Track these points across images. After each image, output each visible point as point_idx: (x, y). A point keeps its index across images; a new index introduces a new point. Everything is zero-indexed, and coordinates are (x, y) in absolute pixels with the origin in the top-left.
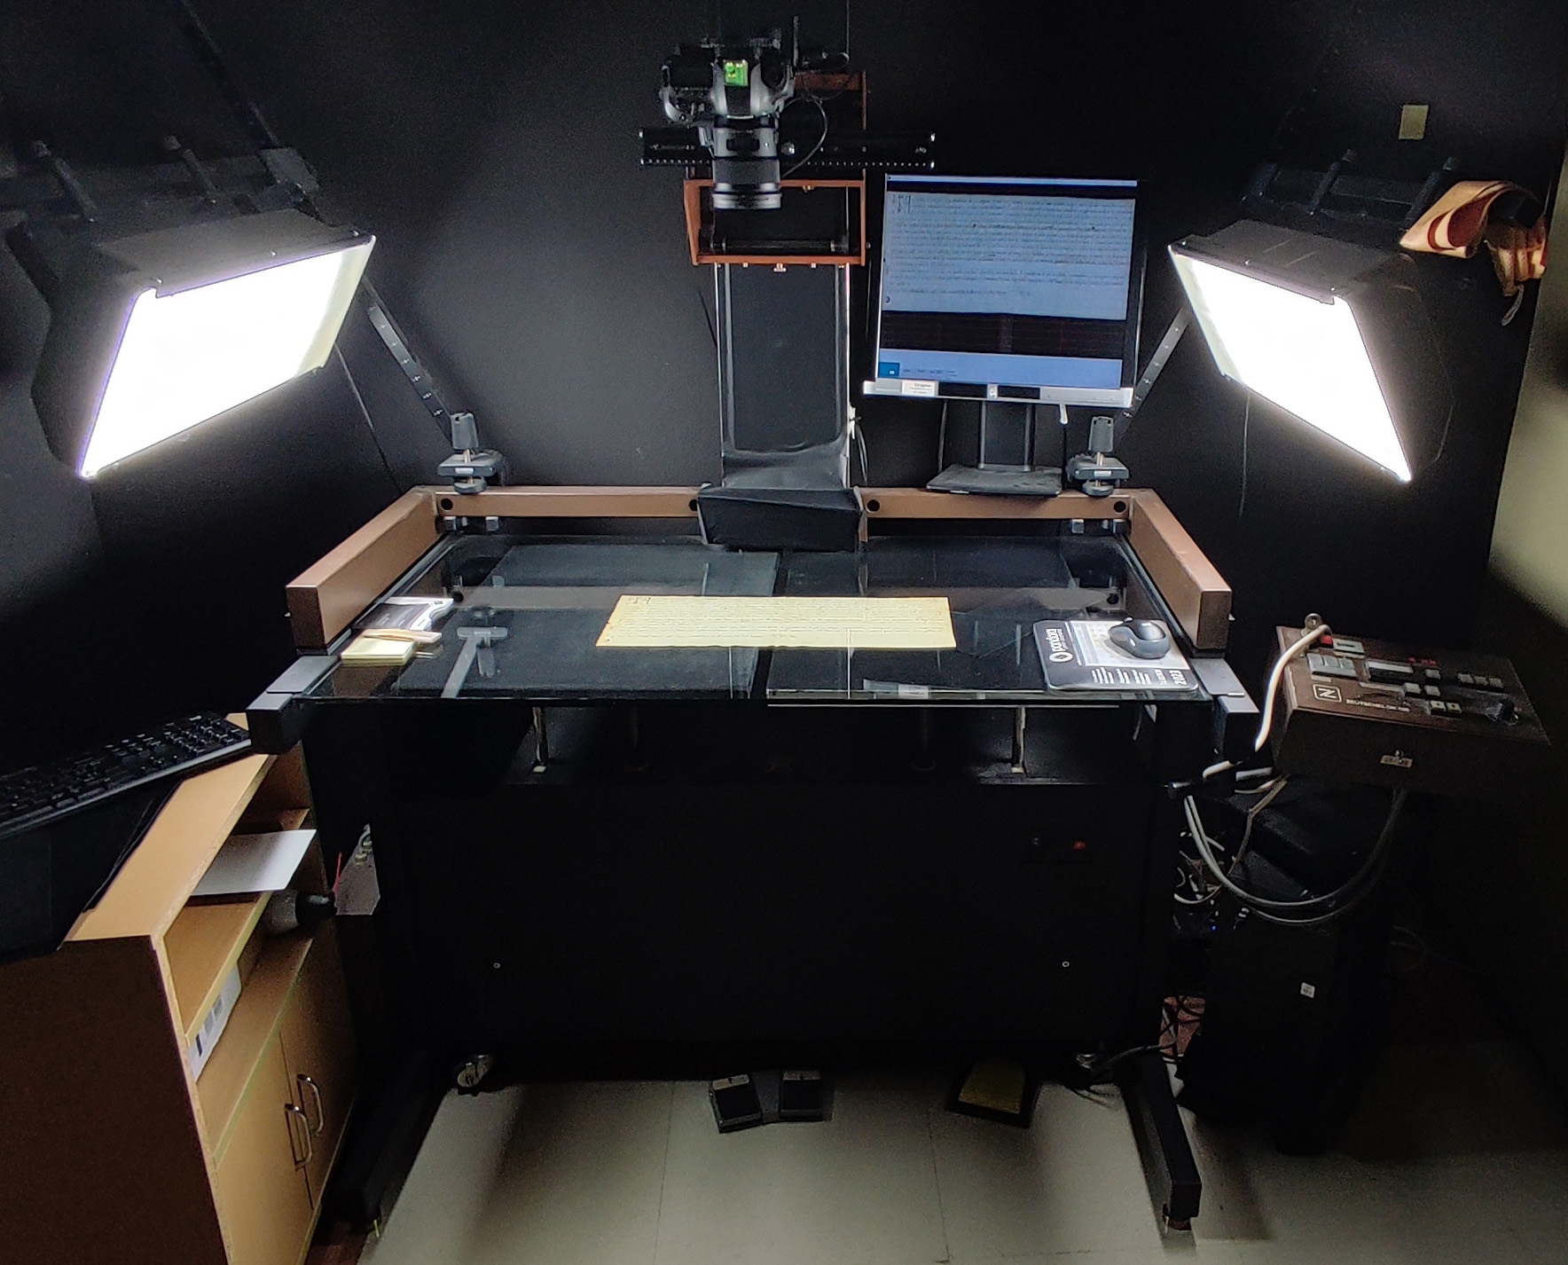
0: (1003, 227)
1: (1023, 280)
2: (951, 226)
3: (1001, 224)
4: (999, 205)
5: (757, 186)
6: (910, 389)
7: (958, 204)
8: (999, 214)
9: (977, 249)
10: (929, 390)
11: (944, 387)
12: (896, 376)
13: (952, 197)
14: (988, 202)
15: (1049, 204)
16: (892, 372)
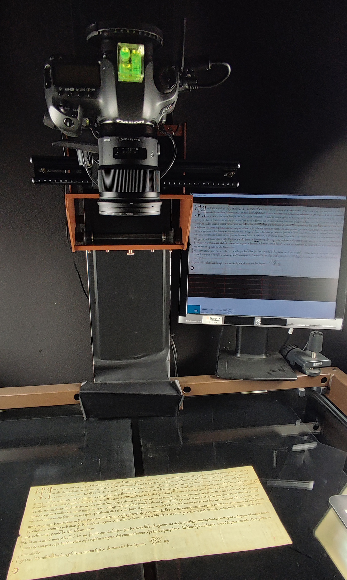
0: (263, 224)
1: (276, 256)
2: (231, 224)
3: (262, 223)
4: (261, 211)
5: (142, 194)
6: (206, 320)
7: (235, 211)
8: (261, 217)
9: (248, 238)
10: (219, 321)
11: (227, 319)
12: (198, 313)
13: (232, 206)
14: (254, 209)
15: (292, 210)
16: (196, 311)
